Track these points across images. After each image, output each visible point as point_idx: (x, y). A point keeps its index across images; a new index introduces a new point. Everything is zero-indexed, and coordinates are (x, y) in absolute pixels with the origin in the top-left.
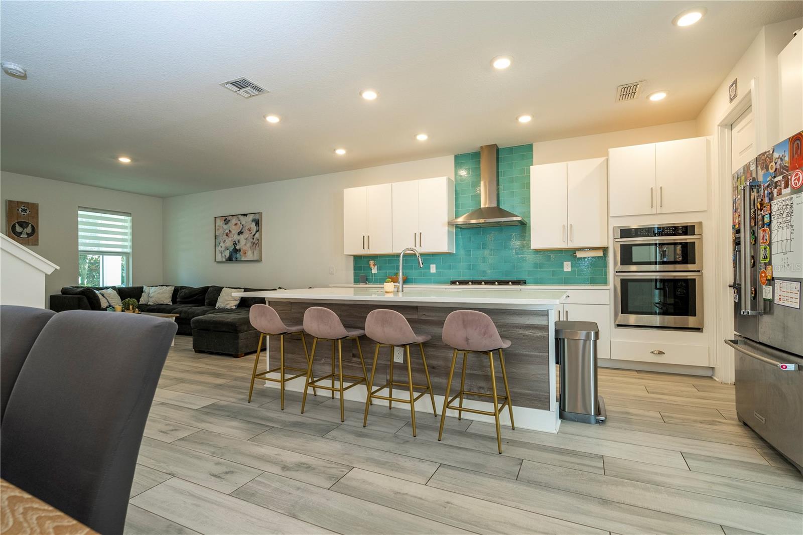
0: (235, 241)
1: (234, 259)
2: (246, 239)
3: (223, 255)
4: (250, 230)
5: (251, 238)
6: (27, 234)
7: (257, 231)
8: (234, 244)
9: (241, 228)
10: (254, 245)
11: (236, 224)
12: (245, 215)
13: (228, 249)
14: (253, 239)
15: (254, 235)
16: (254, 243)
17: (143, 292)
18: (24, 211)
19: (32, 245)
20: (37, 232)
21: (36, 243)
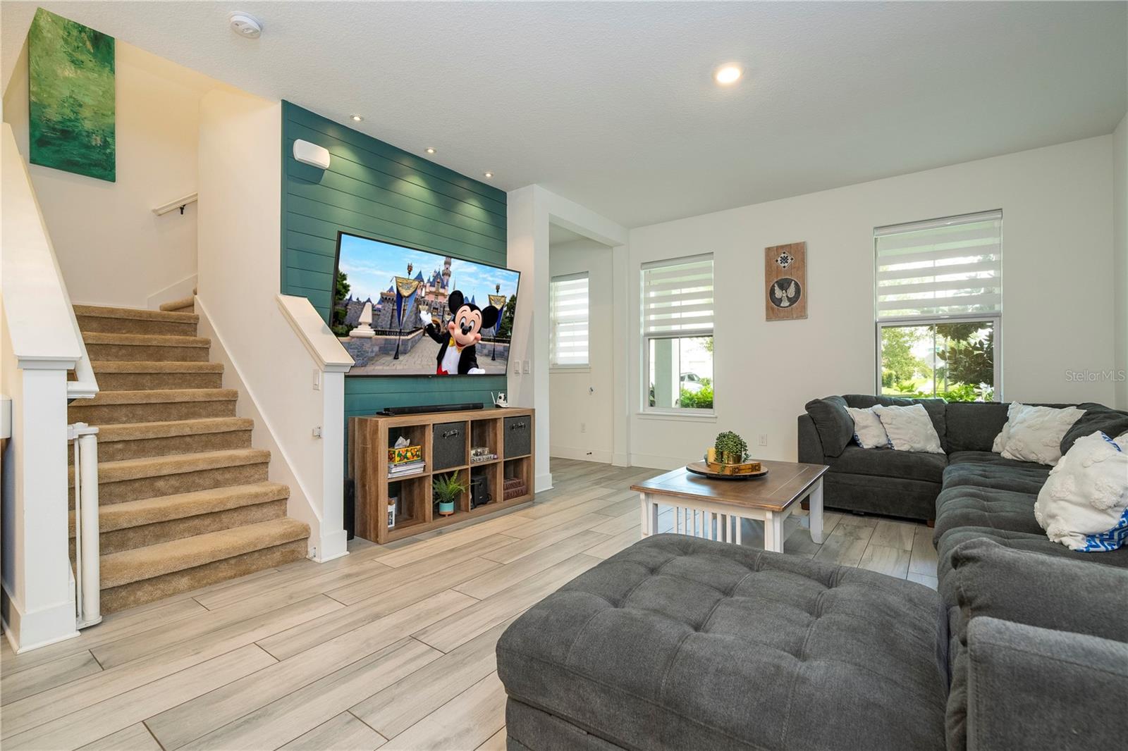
6: (790, 299)
17: (1007, 419)
18: (785, 260)
19: (797, 318)
20: (804, 294)
21: (802, 314)
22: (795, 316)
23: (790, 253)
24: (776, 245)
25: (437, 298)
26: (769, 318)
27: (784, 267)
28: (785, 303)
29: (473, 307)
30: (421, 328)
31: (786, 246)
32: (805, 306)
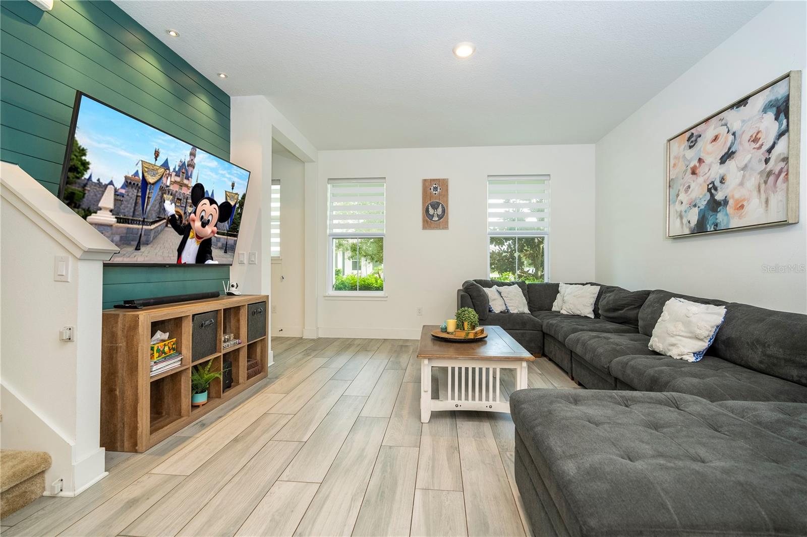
0: (713, 183)
1: (710, 228)
2: (745, 168)
3: (685, 221)
4: (755, 140)
5: (760, 161)
6: (438, 216)
7: (781, 135)
8: (709, 190)
9: (728, 145)
10: (772, 179)
11: (716, 138)
12: (743, 102)
13: (695, 206)
14: (767, 161)
15: (769, 151)
16: (770, 173)
17: (558, 292)
18: (436, 189)
19: (443, 229)
20: (447, 213)
21: (446, 227)
22: (441, 227)
23: (439, 185)
24: (429, 178)
25: (181, 189)
26: (424, 228)
27: (435, 194)
28: (436, 218)
29: (212, 202)
30: (165, 219)
31: (437, 179)
32: (447, 222)
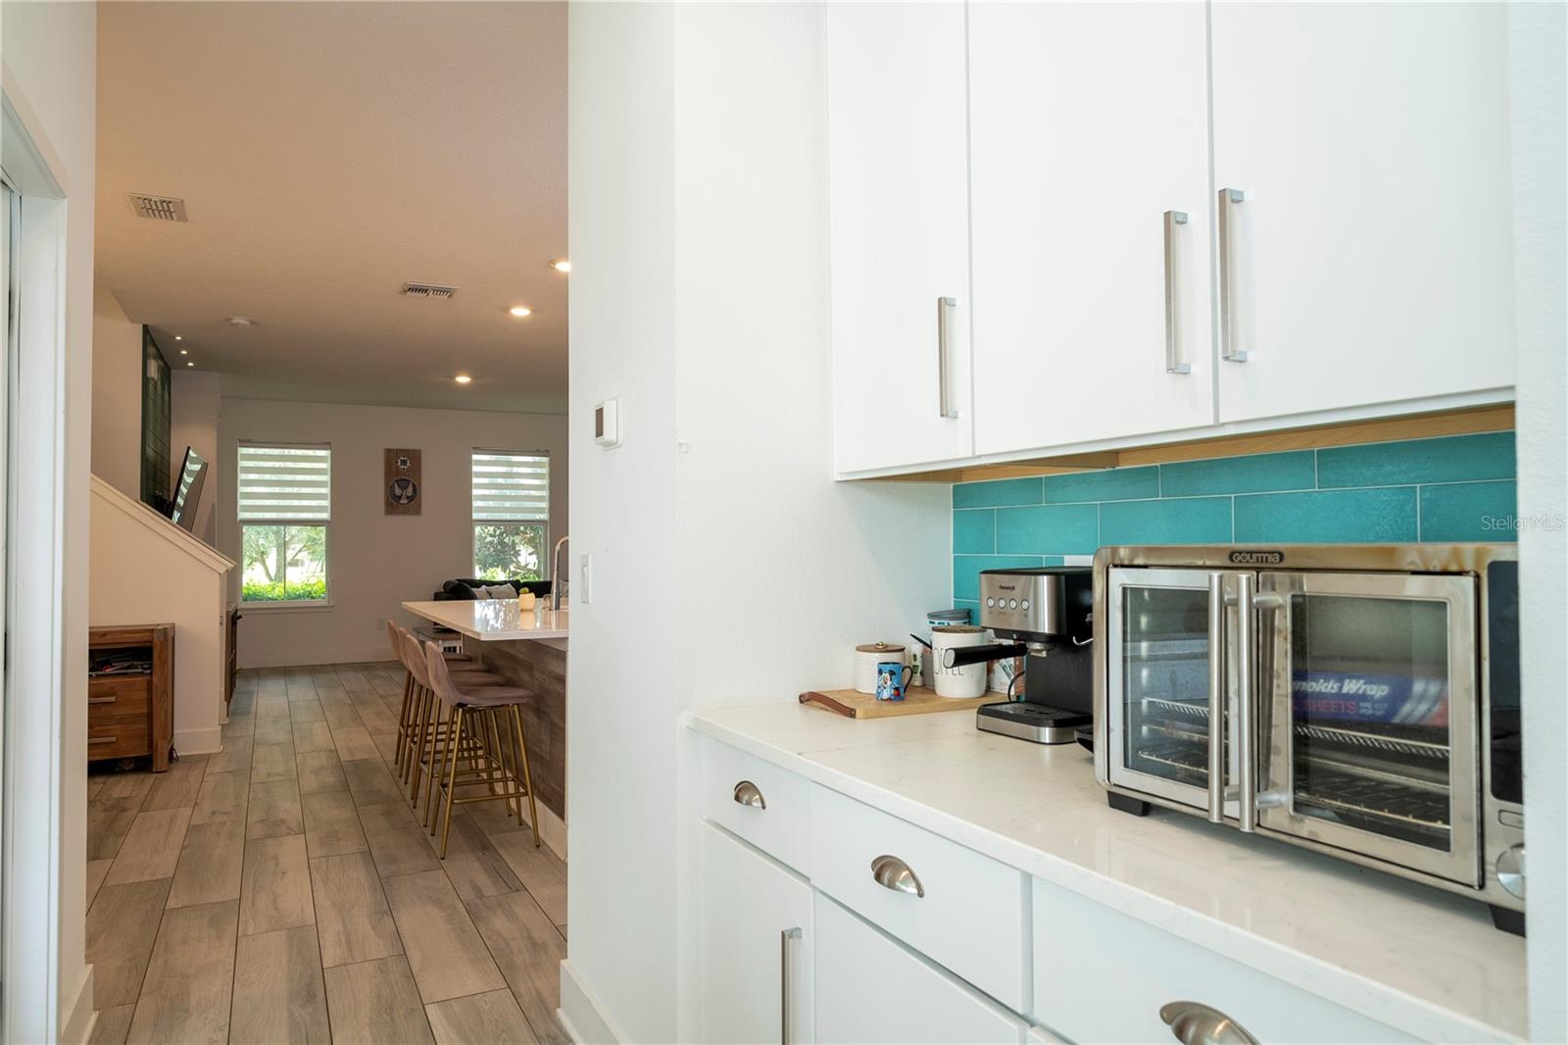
6: (408, 497)
18: (404, 462)
19: (414, 514)
20: (420, 494)
21: (417, 511)
22: (411, 512)
23: (408, 457)
24: (395, 448)
26: (387, 512)
27: (404, 469)
28: (404, 501)
31: (405, 450)
32: (420, 505)
